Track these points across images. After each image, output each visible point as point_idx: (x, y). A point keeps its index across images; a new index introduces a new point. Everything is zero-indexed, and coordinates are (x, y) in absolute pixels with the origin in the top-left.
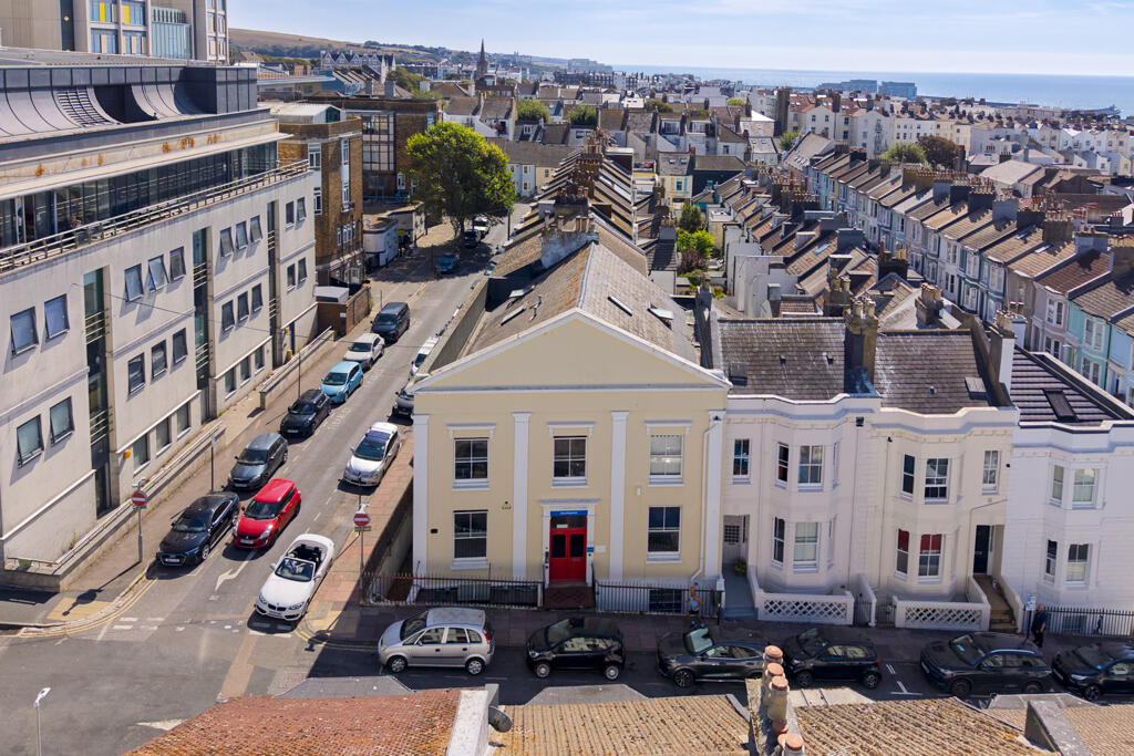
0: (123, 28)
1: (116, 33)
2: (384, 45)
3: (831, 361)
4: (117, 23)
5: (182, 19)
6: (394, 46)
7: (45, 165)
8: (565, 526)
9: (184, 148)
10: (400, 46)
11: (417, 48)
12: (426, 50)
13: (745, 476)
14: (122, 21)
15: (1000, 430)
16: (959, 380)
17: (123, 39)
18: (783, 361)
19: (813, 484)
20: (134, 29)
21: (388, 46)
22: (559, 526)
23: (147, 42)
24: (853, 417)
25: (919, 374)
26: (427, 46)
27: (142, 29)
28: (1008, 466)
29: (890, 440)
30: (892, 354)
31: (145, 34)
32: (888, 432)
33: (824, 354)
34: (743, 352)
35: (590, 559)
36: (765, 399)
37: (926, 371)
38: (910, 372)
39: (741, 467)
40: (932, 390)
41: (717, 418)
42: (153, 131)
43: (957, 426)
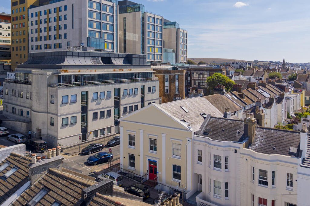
0: (156, 53)
1: (154, 55)
2: (260, 61)
3: (239, 133)
4: (154, 52)
5: (174, 51)
6: (263, 61)
7: (81, 70)
8: (153, 165)
9: (120, 71)
10: (265, 61)
11: (270, 62)
12: (273, 62)
13: (201, 162)
14: (155, 52)
15: (292, 165)
16: (287, 147)
17: (156, 56)
18: (223, 130)
19: (219, 169)
20: (158, 54)
21: (261, 61)
22: (151, 164)
23: (162, 57)
24: (234, 149)
25: (272, 143)
26: (274, 61)
27: (161, 54)
28: (296, 181)
29: (247, 160)
30: (266, 135)
31: (162, 55)
32: (247, 157)
33: (238, 131)
34: (213, 126)
35: (158, 175)
36: (205, 138)
37: (276, 142)
38: (269, 142)
39: (200, 159)
40: (274, 149)
41: (189, 141)
42: (112, 67)
43: (269, 159)
